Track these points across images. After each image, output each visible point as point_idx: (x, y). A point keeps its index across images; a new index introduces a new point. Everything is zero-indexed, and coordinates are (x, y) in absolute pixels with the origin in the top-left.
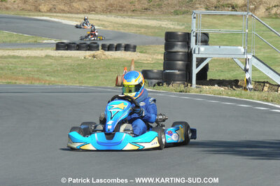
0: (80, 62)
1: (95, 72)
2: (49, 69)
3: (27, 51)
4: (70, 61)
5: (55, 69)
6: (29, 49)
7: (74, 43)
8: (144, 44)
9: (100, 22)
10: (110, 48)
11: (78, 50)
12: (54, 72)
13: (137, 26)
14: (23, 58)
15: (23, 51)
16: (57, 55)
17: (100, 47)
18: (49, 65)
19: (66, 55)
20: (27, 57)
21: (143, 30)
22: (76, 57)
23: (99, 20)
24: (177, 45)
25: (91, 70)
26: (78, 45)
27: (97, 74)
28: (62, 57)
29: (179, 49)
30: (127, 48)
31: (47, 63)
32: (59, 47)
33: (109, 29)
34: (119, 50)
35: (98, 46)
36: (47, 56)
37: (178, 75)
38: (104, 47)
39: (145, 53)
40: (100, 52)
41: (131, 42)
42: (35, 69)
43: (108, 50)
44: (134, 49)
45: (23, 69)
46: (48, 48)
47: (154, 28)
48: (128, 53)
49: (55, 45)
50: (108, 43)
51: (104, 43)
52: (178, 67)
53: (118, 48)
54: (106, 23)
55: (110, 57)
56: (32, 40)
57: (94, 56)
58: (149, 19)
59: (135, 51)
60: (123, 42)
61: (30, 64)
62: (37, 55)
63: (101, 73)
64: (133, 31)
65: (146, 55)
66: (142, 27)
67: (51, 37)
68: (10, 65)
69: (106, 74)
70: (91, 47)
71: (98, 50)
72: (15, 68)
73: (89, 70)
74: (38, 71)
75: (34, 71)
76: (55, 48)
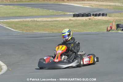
0: (84, 22)
1: (91, 26)
2: (71, 25)
3: (61, 18)
4: (80, 21)
5: (74, 25)
6: (62, 17)
8: (110, 13)
10: (96, 15)
11: (82, 17)
12: (74, 26)
13: (106, 6)
14: (60, 21)
16: (74, 19)
17: (92, 15)
18: (71, 24)
19: (78, 19)
20: (62, 21)
22: (82, 20)
25: (89, 25)
26: (82, 15)
27: (93, 27)
28: (76, 20)
30: (103, 15)
31: (70, 23)
33: (94, 7)
34: (100, 16)
36: (70, 20)
38: (93, 15)
39: (111, 16)
40: (92, 17)
41: (105, 12)
43: (95, 16)
44: (106, 15)
45: (61, 26)
47: (113, 6)
48: (104, 17)
49: (73, 15)
50: (95, 13)
51: (94, 13)
53: (99, 15)
55: (96, 19)
56: (63, 13)
57: (90, 19)
58: (110, 2)
59: (106, 16)
60: (101, 13)
61: (63, 23)
62: (66, 20)
63: (94, 26)
64: (104, 8)
65: (111, 18)
66: (108, 6)
67: (71, 12)
68: (55, 24)
69: (96, 26)
70: (88, 15)
71: (91, 16)
72: (57, 25)
73: (88, 25)
74: (67, 26)
75: (66, 26)
76: (73, 16)
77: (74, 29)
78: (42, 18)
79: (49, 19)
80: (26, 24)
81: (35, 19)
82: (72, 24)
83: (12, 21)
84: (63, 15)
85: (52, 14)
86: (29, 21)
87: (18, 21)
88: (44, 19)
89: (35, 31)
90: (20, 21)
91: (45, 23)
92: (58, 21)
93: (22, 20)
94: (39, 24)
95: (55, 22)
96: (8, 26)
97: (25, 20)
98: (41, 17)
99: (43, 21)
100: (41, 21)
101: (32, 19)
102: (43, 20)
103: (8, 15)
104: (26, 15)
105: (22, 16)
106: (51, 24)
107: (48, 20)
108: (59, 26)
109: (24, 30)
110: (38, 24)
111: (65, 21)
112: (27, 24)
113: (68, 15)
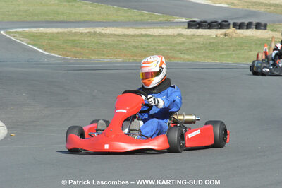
0: (212, 41)
1: (226, 50)
2: (181, 47)
3: (160, 30)
4: (202, 39)
5: (188, 47)
6: (161, 28)
7: (205, 22)
8: (274, 22)
10: (241, 26)
11: (209, 28)
12: (187, 50)
14: (155, 36)
15: (155, 30)
16: (189, 33)
17: (231, 26)
18: (181, 44)
19: (198, 34)
20: (159, 36)
21: (272, 8)
22: (208, 36)
25: (223, 48)
26: (209, 24)
27: (230, 52)
28: (194, 35)
30: (258, 26)
31: (178, 41)
32: (191, 25)
33: (238, 7)
34: (250, 28)
35: (229, 24)
36: (179, 35)
38: (235, 25)
40: (231, 30)
41: (262, 20)
42: (169, 48)
43: (239, 29)
44: (265, 27)
45: (157, 48)
48: (260, 31)
49: (186, 24)
50: (239, 21)
51: (235, 21)
53: (249, 26)
55: (241, 36)
56: (162, 19)
57: (225, 35)
59: (265, 29)
60: (254, 21)
61: (163, 42)
62: (169, 34)
63: (234, 51)
64: (263, 9)
65: (277, 33)
67: (183, 16)
68: (143, 44)
69: (238, 52)
70: (222, 25)
71: (229, 28)
72: (149, 46)
73: (221, 48)
74: (171, 49)
75: (168, 50)
76: (186, 26)
77: (187, 57)
78: (115, 28)
79: (131, 31)
80: (74, 41)
81: (98, 30)
82: (183, 43)
83: (43, 33)
84: (164, 23)
85: (139, 18)
86: (82, 34)
87: (58, 33)
88: (119, 31)
89: (93, 57)
90: (61, 33)
91: (120, 38)
92: (151, 36)
93: (66, 30)
94: (105, 42)
95: (144, 39)
96: (32, 42)
97: (74, 30)
98: (113, 26)
99: (115, 35)
100: (111, 34)
101: (92, 30)
102: (116, 33)
103: (36, 19)
104: (78, 20)
105: (67, 22)
106: (134, 44)
107: (128, 33)
108: (153, 47)
109: (69, 54)
110: (104, 40)
111: (167, 36)
112: (78, 40)
113: (177, 22)
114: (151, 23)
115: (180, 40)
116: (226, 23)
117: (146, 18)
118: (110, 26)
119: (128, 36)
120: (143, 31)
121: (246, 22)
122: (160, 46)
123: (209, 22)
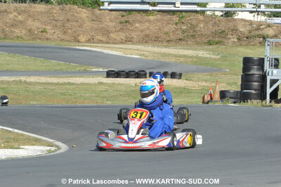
0: (133, 89)
4: (123, 87)
6: (82, 77)
7: (123, 71)
9: (139, 52)
11: (127, 77)
13: (175, 56)
14: (78, 84)
15: (74, 79)
16: (110, 82)
17: (148, 75)
19: (117, 82)
20: (82, 84)
21: (182, 59)
22: (128, 84)
23: (138, 50)
24: (253, 68)
26: (127, 73)
28: (114, 84)
29: (255, 71)
30: (173, 76)
32: (110, 74)
33: (149, 58)
35: (146, 74)
36: (101, 83)
37: (254, 94)
41: (177, 70)
44: (180, 76)
45: (83, 95)
46: (99, 76)
47: (192, 57)
48: (175, 80)
49: (105, 73)
50: (155, 71)
51: (151, 71)
52: (254, 87)
54: (145, 53)
56: (80, 69)
58: (185, 49)
60: (170, 71)
61: (87, 90)
64: (173, 60)
65: (191, 82)
66: (180, 56)
67: (99, 66)
68: (69, 91)
70: (139, 75)
71: (146, 77)
72: (75, 94)
74: (97, 96)
75: (94, 97)
76: (105, 76)
78: (37, 78)
81: (23, 78)
82: (106, 91)
84: (82, 72)
85: (58, 68)
86: (8, 82)
88: (43, 79)
91: (46, 86)
92: (74, 84)
94: (32, 89)
95: (68, 87)
98: (35, 75)
99: (39, 83)
100: (36, 83)
101: (17, 78)
102: (41, 81)
106: (61, 91)
111: (89, 84)
113: (94, 72)
114: (71, 73)
115: (102, 88)
116: (143, 73)
117: (64, 68)
118: (33, 75)
119: (52, 84)
120: (65, 80)
121: (162, 72)
122: (85, 93)
123: (127, 71)
